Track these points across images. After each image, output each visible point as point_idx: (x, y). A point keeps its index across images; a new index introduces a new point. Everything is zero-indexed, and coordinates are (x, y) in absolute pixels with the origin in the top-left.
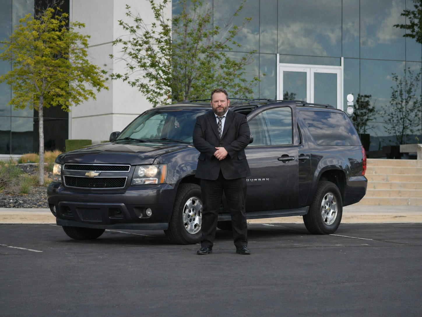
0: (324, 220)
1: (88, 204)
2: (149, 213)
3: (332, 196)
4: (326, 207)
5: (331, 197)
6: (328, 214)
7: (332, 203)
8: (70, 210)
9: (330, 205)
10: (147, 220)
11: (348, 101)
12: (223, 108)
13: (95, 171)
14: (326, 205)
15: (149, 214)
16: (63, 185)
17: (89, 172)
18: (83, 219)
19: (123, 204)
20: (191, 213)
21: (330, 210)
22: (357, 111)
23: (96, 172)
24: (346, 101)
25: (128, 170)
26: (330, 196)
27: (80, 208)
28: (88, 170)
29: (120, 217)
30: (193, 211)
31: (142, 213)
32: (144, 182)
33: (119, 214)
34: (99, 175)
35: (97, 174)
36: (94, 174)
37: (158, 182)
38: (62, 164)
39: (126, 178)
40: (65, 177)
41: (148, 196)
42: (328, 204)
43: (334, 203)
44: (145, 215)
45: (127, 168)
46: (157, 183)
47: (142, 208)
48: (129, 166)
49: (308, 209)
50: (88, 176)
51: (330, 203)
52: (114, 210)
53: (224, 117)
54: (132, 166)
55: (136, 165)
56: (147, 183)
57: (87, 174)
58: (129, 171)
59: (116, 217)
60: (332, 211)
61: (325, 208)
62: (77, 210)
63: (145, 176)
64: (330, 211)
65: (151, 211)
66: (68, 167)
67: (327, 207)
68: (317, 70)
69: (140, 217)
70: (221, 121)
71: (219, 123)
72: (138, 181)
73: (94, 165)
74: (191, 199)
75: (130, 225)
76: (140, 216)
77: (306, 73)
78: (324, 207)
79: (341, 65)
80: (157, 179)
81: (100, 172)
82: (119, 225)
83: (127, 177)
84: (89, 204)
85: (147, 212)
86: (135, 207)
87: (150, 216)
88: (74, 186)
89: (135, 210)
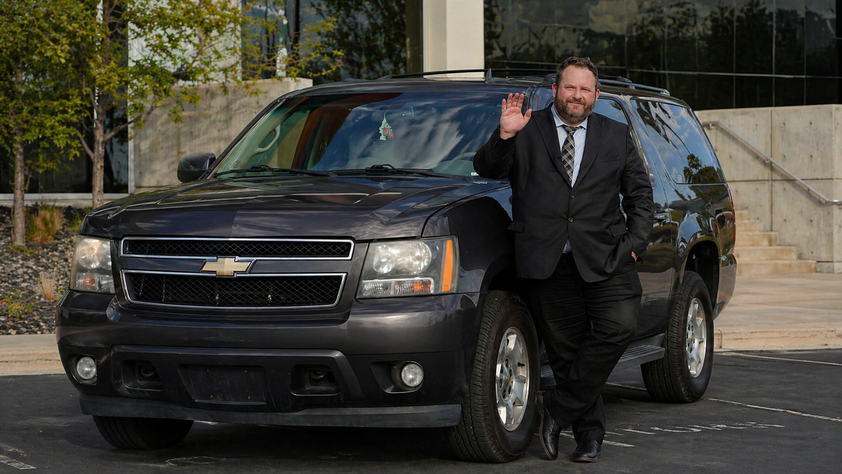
2: (412, 376)
9: (692, 326)
10: (407, 398)
12: (584, 104)
13: (238, 258)
14: (688, 331)
15: (413, 380)
16: (122, 299)
17: (215, 261)
18: (200, 398)
19: (337, 354)
23: (238, 261)
25: (348, 256)
27: (187, 365)
28: (212, 254)
29: (325, 391)
32: (396, 289)
34: (250, 270)
35: (242, 267)
36: (230, 266)
37: (436, 289)
38: (116, 239)
39: (340, 277)
40: (126, 274)
43: (701, 321)
44: (400, 384)
45: (344, 250)
46: (432, 292)
47: (393, 364)
48: (349, 244)
50: (214, 272)
51: (693, 323)
53: (581, 127)
54: (356, 242)
55: (370, 241)
57: (209, 266)
58: (350, 258)
60: (697, 341)
61: (688, 337)
62: (180, 372)
63: (396, 273)
64: (694, 343)
65: (419, 369)
66: (134, 247)
67: (690, 334)
69: (387, 391)
70: (572, 138)
71: (567, 141)
72: (368, 286)
73: (230, 239)
80: (432, 281)
81: (255, 259)
82: (318, 412)
83: (344, 275)
84: (222, 353)
85: (405, 376)
86: (377, 364)
87: (415, 387)
88: (161, 301)
89: (375, 370)
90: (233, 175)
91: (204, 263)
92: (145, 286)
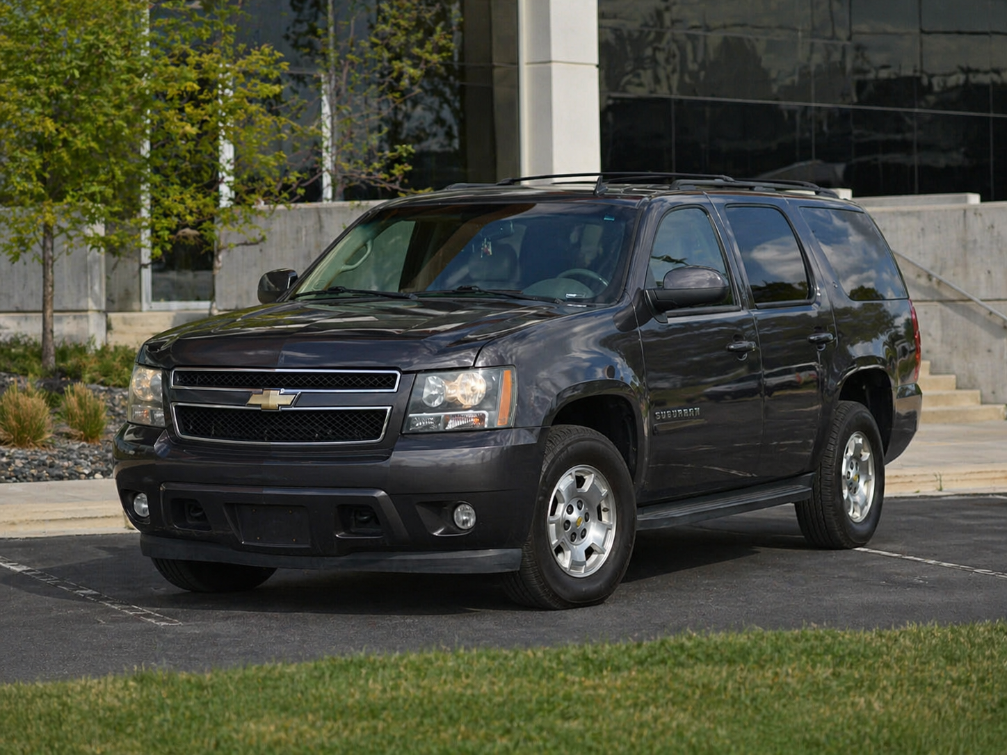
1: (264, 492)
2: (465, 517)
10: (458, 541)
13: (283, 391)
15: (466, 522)
16: (172, 433)
17: (261, 393)
18: (247, 540)
19: (382, 494)
20: (575, 516)
23: (285, 394)
25: (393, 388)
27: (235, 504)
28: (257, 386)
30: (580, 509)
31: (444, 520)
32: (445, 424)
34: (294, 403)
35: (287, 400)
36: (277, 399)
37: (491, 423)
38: (167, 370)
39: (386, 411)
40: (176, 407)
43: (866, 457)
44: (453, 527)
46: (486, 426)
47: (443, 505)
48: (396, 375)
50: (260, 405)
52: (352, 512)
54: (403, 373)
55: (416, 372)
56: (451, 425)
57: (254, 400)
58: (395, 390)
59: (356, 534)
60: (862, 480)
62: (226, 512)
63: (447, 406)
64: (859, 481)
65: (471, 510)
66: (186, 378)
69: (436, 534)
72: (421, 420)
74: (573, 470)
80: (487, 414)
81: (300, 391)
83: (389, 409)
84: (266, 492)
85: (458, 517)
86: (422, 504)
87: (468, 530)
88: (209, 436)
89: (421, 511)
90: (312, 296)
91: (249, 395)
92: (194, 419)
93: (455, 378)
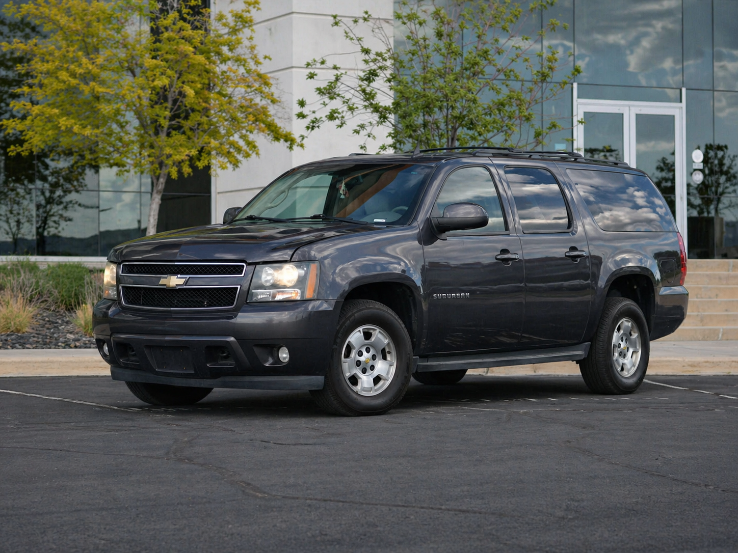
0: (619, 369)
2: (284, 355)
3: (630, 324)
4: (620, 344)
5: (628, 326)
6: (624, 356)
7: (631, 335)
8: (133, 351)
9: (626, 339)
10: (280, 370)
11: (694, 162)
13: (179, 276)
14: (621, 342)
15: (285, 358)
16: (120, 303)
17: (166, 278)
18: (158, 368)
19: (232, 339)
20: (364, 357)
21: (628, 348)
22: (707, 177)
23: (179, 278)
24: (690, 161)
25: (241, 274)
26: (626, 323)
27: (151, 346)
28: (165, 274)
29: (230, 364)
30: (368, 352)
31: (272, 356)
32: (274, 297)
33: (226, 358)
34: (186, 283)
35: (181, 282)
36: (175, 281)
37: (302, 296)
38: (119, 264)
39: (237, 288)
40: (122, 287)
41: (281, 323)
42: (624, 339)
43: (635, 335)
44: (277, 361)
45: (239, 270)
46: (298, 299)
47: (273, 349)
48: (243, 266)
49: (588, 349)
50: (165, 285)
51: (627, 336)
52: (216, 350)
54: (249, 264)
55: (258, 263)
56: (279, 297)
57: (162, 281)
58: (243, 275)
59: (220, 365)
60: (631, 350)
61: (619, 347)
62: (146, 351)
63: (274, 286)
64: (628, 351)
65: (287, 351)
66: (129, 269)
67: (623, 345)
68: (640, 110)
69: (267, 365)
72: (262, 295)
73: (176, 263)
74: (361, 329)
75: (247, 379)
76: (267, 361)
77: (623, 114)
78: (617, 345)
79: (681, 102)
80: (299, 291)
81: (189, 276)
82: (228, 379)
83: (239, 287)
84: (167, 338)
85: (280, 355)
86: (257, 345)
87: (286, 363)
88: (139, 304)
89: (257, 351)
91: (160, 279)
92: (132, 294)
93: (281, 268)
